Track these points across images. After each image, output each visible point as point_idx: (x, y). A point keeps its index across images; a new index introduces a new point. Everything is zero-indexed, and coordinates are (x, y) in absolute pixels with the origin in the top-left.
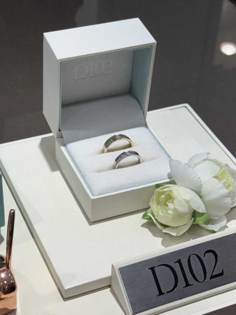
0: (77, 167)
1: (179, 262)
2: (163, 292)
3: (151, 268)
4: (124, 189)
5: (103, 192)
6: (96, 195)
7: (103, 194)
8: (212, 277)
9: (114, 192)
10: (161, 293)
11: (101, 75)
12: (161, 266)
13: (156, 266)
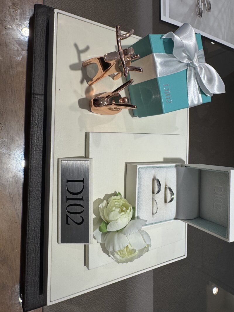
0: (161, 167)
1: (82, 199)
2: (68, 183)
3: (83, 180)
4: (138, 187)
5: (140, 174)
6: (139, 169)
7: (139, 174)
8: (67, 216)
9: (138, 180)
10: (68, 181)
11: (214, 201)
12: (82, 187)
13: (84, 184)
